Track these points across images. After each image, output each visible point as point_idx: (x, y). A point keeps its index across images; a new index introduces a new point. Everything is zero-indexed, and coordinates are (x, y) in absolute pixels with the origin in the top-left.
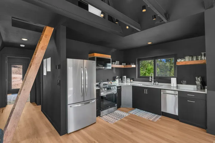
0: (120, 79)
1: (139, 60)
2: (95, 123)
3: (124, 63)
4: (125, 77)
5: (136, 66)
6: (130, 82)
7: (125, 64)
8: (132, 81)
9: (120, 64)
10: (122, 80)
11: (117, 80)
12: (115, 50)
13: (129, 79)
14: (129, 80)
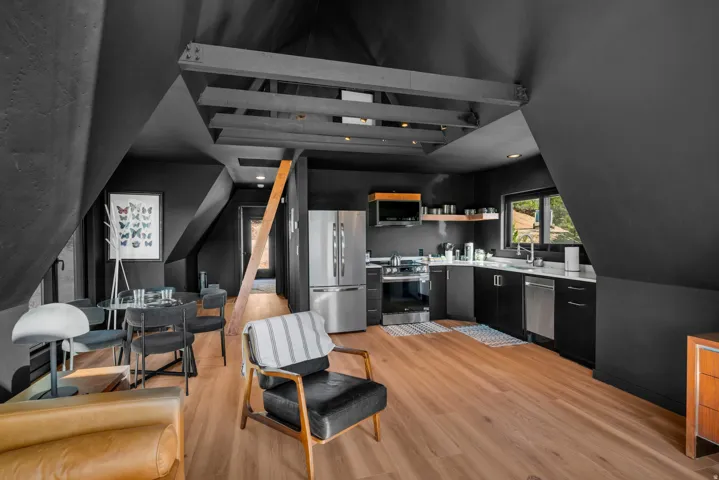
0: (458, 251)
1: (508, 199)
2: (363, 331)
3: (470, 208)
4: (471, 245)
5: (500, 216)
6: (486, 259)
7: (473, 211)
8: (489, 255)
9: (459, 212)
10: (462, 253)
11: (449, 253)
12: (447, 176)
13: (482, 251)
14: (481, 254)
